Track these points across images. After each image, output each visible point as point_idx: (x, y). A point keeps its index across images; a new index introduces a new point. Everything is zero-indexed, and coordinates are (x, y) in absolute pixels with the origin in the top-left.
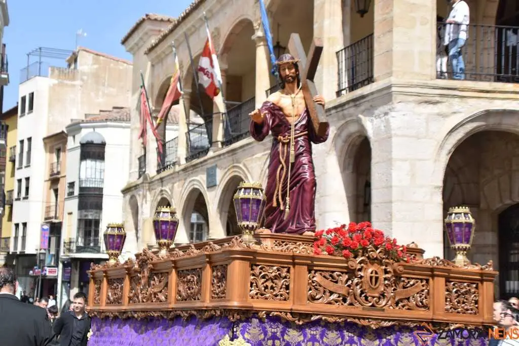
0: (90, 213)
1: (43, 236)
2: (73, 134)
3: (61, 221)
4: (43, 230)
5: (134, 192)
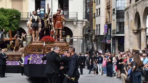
0: (120, 20)
1: (105, 29)
3: (111, 23)
4: (105, 26)
5: (128, 10)
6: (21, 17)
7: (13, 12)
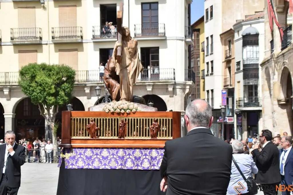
0: (251, 81)
1: (223, 98)
2: (237, 30)
3: (233, 87)
4: (223, 93)
5: (267, 65)
6: (76, 78)
7: (63, 70)
